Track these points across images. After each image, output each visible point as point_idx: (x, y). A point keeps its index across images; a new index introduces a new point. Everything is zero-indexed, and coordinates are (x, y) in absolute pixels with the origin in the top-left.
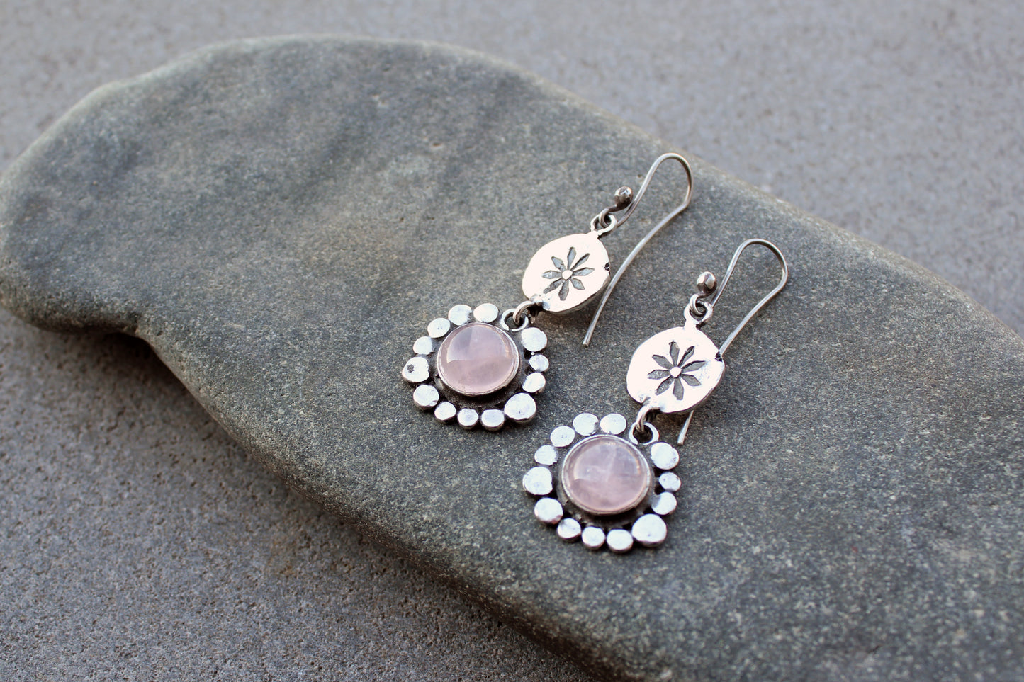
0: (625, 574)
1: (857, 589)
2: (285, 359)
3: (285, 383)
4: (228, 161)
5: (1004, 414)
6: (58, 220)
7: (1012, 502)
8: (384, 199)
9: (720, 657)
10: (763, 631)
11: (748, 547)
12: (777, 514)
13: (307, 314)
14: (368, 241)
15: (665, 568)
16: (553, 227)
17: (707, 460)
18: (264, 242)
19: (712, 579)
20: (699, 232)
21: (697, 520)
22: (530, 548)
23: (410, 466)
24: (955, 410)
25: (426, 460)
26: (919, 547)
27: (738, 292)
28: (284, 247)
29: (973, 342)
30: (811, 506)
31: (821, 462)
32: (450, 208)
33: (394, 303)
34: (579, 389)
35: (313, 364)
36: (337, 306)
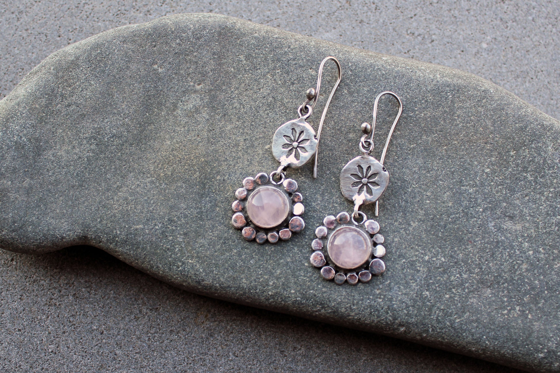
0: (372, 291)
1: (476, 260)
2: (170, 236)
3: (175, 248)
4: (92, 132)
5: (521, 147)
6: (16, 198)
7: (534, 192)
8: (184, 127)
9: (425, 314)
10: (440, 296)
11: (423, 258)
12: (431, 237)
13: (171, 208)
14: (185, 155)
15: (389, 281)
16: (276, 114)
17: (391, 219)
18: (132, 174)
19: (411, 280)
20: (351, 93)
21: (396, 252)
22: (325, 292)
23: (253, 271)
24: (499, 153)
25: (260, 265)
26: (498, 230)
27: (380, 122)
28: (144, 173)
29: (499, 112)
30: (445, 227)
31: (444, 202)
32: (220, 121)
33: (213, 186)
34: (319, 202)
35: (185, 234)
36: (185, 198)
